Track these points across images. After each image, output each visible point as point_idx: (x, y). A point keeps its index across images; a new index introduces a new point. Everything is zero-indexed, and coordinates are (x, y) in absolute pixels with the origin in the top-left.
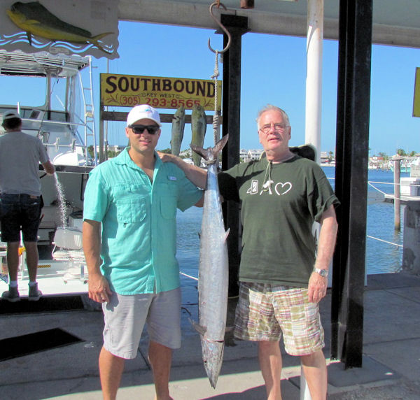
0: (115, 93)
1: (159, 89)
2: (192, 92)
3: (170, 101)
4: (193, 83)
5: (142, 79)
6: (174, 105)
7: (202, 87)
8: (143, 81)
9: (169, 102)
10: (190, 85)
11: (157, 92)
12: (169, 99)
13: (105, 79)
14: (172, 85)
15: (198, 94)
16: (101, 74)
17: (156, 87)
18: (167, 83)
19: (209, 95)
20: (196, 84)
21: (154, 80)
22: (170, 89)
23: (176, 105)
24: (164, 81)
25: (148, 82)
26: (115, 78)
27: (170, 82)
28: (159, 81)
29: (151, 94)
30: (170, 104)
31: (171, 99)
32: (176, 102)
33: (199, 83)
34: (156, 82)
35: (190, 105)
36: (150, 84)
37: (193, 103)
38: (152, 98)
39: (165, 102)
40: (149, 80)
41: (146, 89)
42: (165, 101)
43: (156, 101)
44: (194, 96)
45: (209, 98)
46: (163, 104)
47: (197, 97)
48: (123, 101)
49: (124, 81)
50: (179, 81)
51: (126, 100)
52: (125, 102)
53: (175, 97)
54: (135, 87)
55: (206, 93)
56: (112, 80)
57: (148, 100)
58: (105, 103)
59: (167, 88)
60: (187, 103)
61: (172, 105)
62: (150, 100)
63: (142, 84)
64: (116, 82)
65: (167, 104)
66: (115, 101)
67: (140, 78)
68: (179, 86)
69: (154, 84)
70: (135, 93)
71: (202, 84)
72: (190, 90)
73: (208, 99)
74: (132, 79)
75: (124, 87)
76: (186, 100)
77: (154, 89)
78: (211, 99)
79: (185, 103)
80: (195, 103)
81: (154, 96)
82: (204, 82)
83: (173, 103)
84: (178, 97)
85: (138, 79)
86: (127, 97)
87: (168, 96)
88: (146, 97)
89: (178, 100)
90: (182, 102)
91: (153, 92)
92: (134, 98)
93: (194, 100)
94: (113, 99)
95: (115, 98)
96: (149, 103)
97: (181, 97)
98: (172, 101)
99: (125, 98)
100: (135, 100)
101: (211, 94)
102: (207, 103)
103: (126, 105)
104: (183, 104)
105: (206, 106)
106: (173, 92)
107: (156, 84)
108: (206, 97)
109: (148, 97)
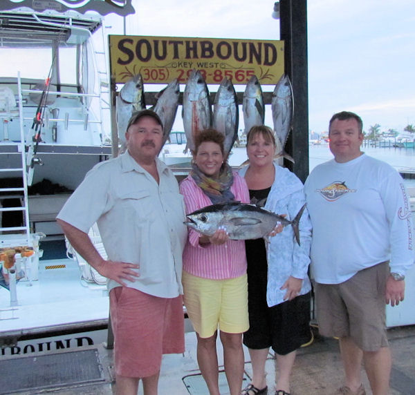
0: (132, 64)
1: (196, 56)
2: (244, 59)
3: (213, 73)
4: (244, 45)
5: (170, 42)
6: (218, 78)
7: (257, 50)
8: (172, 46)
9: (210, 75)
10: (240, 48)
11: (192, 60)
12: (210, 71)
13: (116, 43)
14: (214, 49)
15: (251, 61)
16: (109, 36)
17: (192, 53)
18: (207, 46)
19: (267, 63)
20: (248, 47)
21: (188, 43)
22: (211, 55)
23: (221, 78)
24: (203, 43)
25: (179, 46)
26: (131, 42)
27: (211, 45)
28: (195, 43)
30: (211, 78)
31: (214, 69)
32: (220, 75)
34: (191, 45)
35: (240, 78)
36: (182, 49)
37: (245, 74)
38: (185, 70)
39: (204, 75)
40: (181, 43)
41: (176, 56)
42: (205, 72)
44: (246, 65)
45: (267, 67)
47: (250, 65)
48: (144, 76)
49: (144, 46)
50: (223, 42)
51: (148, 74)
52: (147, 76)
53: (219, 68)
54: (161, 54)
55: (263, 60)
56: (126, 45)
57: (180, 72)
58: (118, 78)
59: (207, 53)
60: (237, 75)
61: (214, 78)
62: (183, 72)
63: (170, 48)
64: (132, 48)
67: (168, 40)
69: (188, 49)
70: (161, 63)
71: (257, 47)
72: (241, 56)
73: (265, 68)
74: (156, 42)
75: (144, 53)
76: (235, 71)
77: (188, 56)
78: (270, 67)
79: (234, 75)
80: (248, 75)
81: (188, 66)
82: (260, 44)
83: (216, 75)
84: (223, 66)
85: (164, 43)
86: (150, 70)
87: (209, 66)
88: (177, 68)
89: (223, 71)
90: (228, 73)
91: (188, 60)
92: (160, 70)
93: (245, 70)
94: (130, 73)
95: (132, 71)
96: (183, 77)
97: (227, 67)
98: (215, 73)
99: (147, 72)
100: (161, 74)
101: (270, 60)
102: (264, 73)
103: (148, 81)
104: (231, 77)
105: (263, 78)
106: (216, 59)
107: (191, 49)
108: (262, 65)
109: (180, 68)
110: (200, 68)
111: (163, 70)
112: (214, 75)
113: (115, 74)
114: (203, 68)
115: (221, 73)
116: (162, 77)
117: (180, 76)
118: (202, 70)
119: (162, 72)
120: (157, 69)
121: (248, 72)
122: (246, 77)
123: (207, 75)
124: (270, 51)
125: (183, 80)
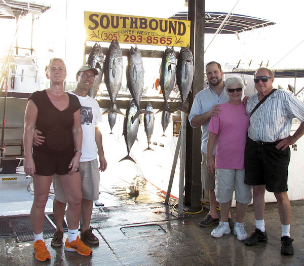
0: (97, 29)
1: (136, 27)
2: (165, 31)
4: (166, 22)
5: (121, 18)
6: (149, 41)
7: (174, 26)
8: (122, 20)
9: (145, 39)
10: (164, 24)
11: (134, 29)
13: (88, 16)
14: (148, 23)
15: (170, 32)
16: (85, 12)
17: (134, 25)
18: (143, 21)
19: (179, 34)
20: (168, 23)
21: (132, 19)
22: (146, 27)
23: (151, 41)
24: (141, 19)
25: (127, 20)
26: (97, 16)
27: (146, 21)
28: (136, 19)
29: (130, 31)
30: (145, 41)
31: (147, 36)
32: (151, 40)
33: (171, 22)
34: (134, 20)
35: (163, 42)
36: (128, 22)
37: (166, 40)
38: (130, 35)
39: (141, 39)
40: (128, 18)
41: (124, 26)
43: (133, 38)
44: (166, 34)
46: (140, 41)
47: (169, 35)
48: (104, 37)
50: (153, 20)
51: (107, 36)
53: (150, 35)
54: (115, 24)
55: (177, 32)
56: (94, 18)
57: (126, 36)
58: (88, 38)
59: (144, 26)
60: (161, 40)
61: (147, 41)
62: (128, 36)
63: (121, 21)
64: (98, 20)
65: (143, 40)
66: (97, 37)
67: (120, 16)
68: (154, 25)
69: (132, 22)
70: (115, 30)
71: (174, 23)
72: (164, 28)
73: (178, 37)
74: (113, 17)
75: (105, 23)
76: (160, 37)
77: (132, 27)
78: (181, 36)
79: (159, 40)
80: (168, 40)
81: (132, 33)
82: (176, 22)
83: (148, 39)
84: (153, 34)
85: (118, 18)
86: (108, 34)
87: (144, 33)
88: (125, 34)
89: (153, 37)
90: (156, 38)
91: (131, 29)
92: (114, 34)
93: (166, 38)
94: (95, 35)
95: (97, 34)
97: (155, 34)
98: (148, 38)
99: (106, 35)
100: (115, 37)
101: (182, 32)
102: (178, 40)
104: (157, 41)
105: (176, 43)
106: (148, 29)
107: (134, 22)
108: (177, 35)
109: (127, 33)
110: (139, 35)
111: (116, 34)
112: (147, 39)
114: (141, 35)
115: (151, 38)
117: (126, 39)
118: (140, 36)
120: (113, 34)
121: (168, 39)
122: (166, 42)
124: (182, 26)
125: (128, 41)
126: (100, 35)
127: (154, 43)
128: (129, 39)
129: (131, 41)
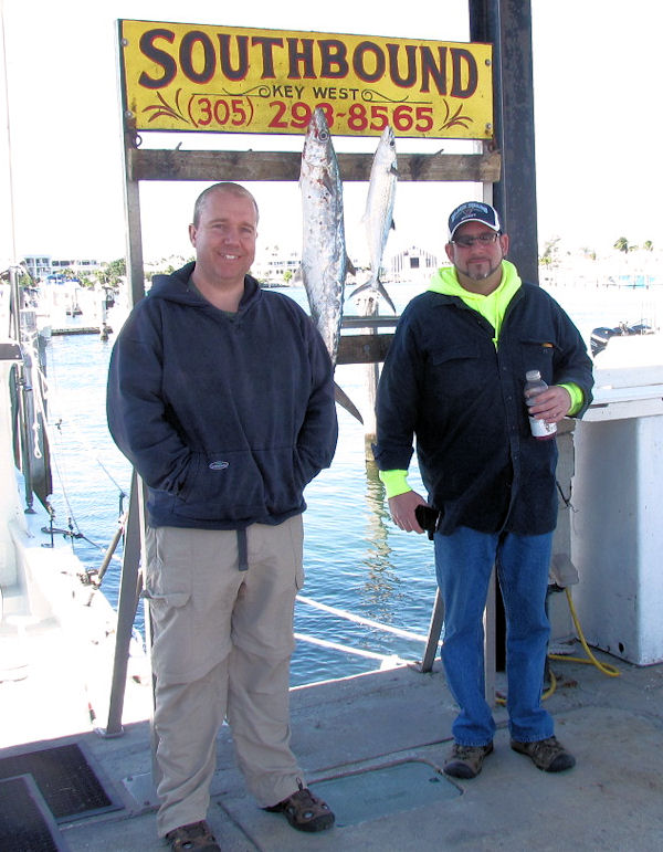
0: (171, 87)
1: (310, 73)
2: (410, 82)
3: (346, 110)
4: (411, 50)
5: (255, 41)
6: (358, 122)
7: (438, 63)
8: (259, 47)
9: (341, 115)
10: (402, 57)
11: (303, 81)
12: (340, 106)
13: (134, 38)
14: (349, 58)
15: (425, 88)
16: (121, 22)
17: (301, 64)
18: (333, 51)
19: (457, 92)
20: (418, 55)
21: (293, 43)
22: (343, 73)
23: (365, 122)
24: (325, 45)
25: (275, 48)
26: (169, 36)
27: (342, 48)
28: (308, 44)
29: (288, 89)
30: (344, 121)
31: (350, 102)
32: (362, 116)
33: (426, 52)
34: (300, 49)
35: (404, 122)
36: (281, 55)
37: (413, 115)
38: (289, 103)
39: (329, 116)
40: (279, 42)
41: (268, 71)
42: (330, 108)
43: (302, 112)
44: (414, 94)
45: (459, 101)
47: (424, 97)
48: (199, 115)
49: (198, 49)
50: (367, 44)
51: (207, 110)
52: (205, 116)
53: (359, 100)
54: (235, 65)
55: (449, 85)
56: (159, 43)
57: (278, 107)
58: (142, 120)
59: (335, 68)
60: (397, 116)
61: (350, 122)
63: (255, 53)
64: (173, 49)
65: (336, 120)
66: (172, 114)
67: (250, 35)
68: (370, 62)
69: (294, 58)
70: (236, 87)
71: (436, 55)
72: (404, 75)
73: (455, 103)
74: (224, 39)
75: (199, 64)
76: (392, 107)
77: (294, 73)
78: (463, 100)
79: (390, 116)
80: (419, 116)
81: (295, 93)
82: (442, 51)
83: (354, 116)
84: (368, 97)
85: (242, 41)
86: (213, 100)
87: (338, 94)
88: (272, 99)
89: (368, 106)
90: (379, 112)
91: (293, 82)
92: (234, 103)
93: (414, 107)
94: (167, 107)
95: (173, 105)
96: (283, 119)
97: (376, 97)
98: (351, 111)
99: (205, 105)
100: (235, 110)
101: (464, 87)
102: (452, 113)
103: (207, 128)
104: (385, 119)
105: (449, 125)
106: (351, 80)
107: (301, 56)
108: (448, 98)
109: (278, 97)
110: (320, 100)
111: (240, 102)
112: (348, 116)
113: (134, 109)
114: (327, 100)
115: (364, 111)
116: (239, 117)
117: (278, 116)
118: (324, 105)
119: (238, 106)
120: (229, 100)
121: (419, 110)
122: (415, 122)
123: (334, 115)
124: (464, 65)
125: (284, 125)
126: (184, 108)
127: (373, 127)
128: (287, 117)
129: (294, 124)
